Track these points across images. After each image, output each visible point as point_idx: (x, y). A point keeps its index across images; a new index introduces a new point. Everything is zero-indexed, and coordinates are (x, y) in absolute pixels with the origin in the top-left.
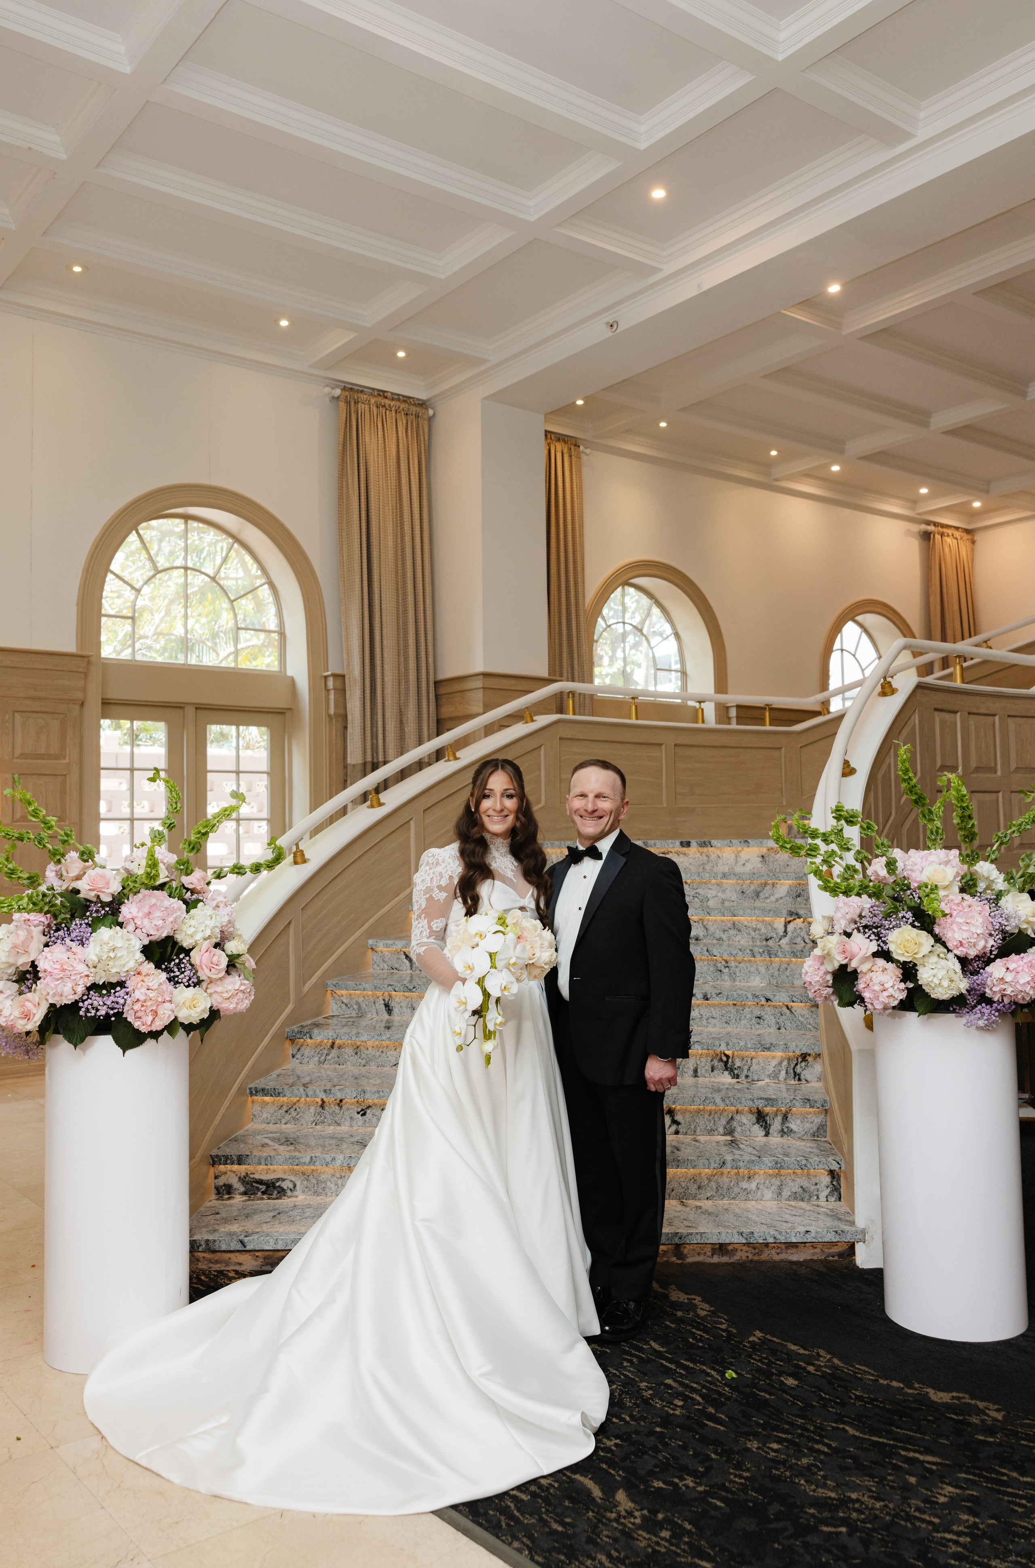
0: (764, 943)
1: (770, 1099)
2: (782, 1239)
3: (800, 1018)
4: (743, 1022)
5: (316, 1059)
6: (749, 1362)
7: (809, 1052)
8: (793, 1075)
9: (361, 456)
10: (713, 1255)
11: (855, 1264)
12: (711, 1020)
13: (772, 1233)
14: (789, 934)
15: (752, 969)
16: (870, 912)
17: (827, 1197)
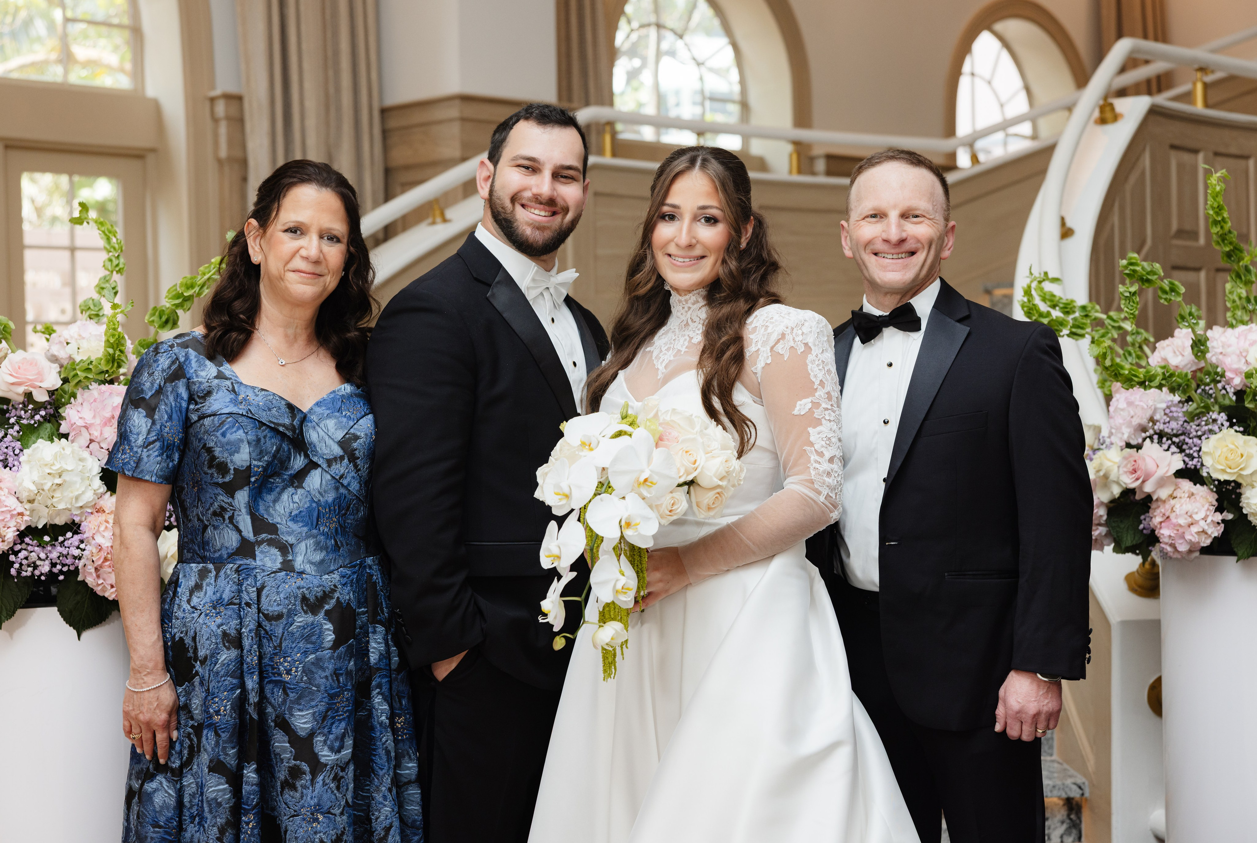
16: (1165, 414)
17: (1062, 837)
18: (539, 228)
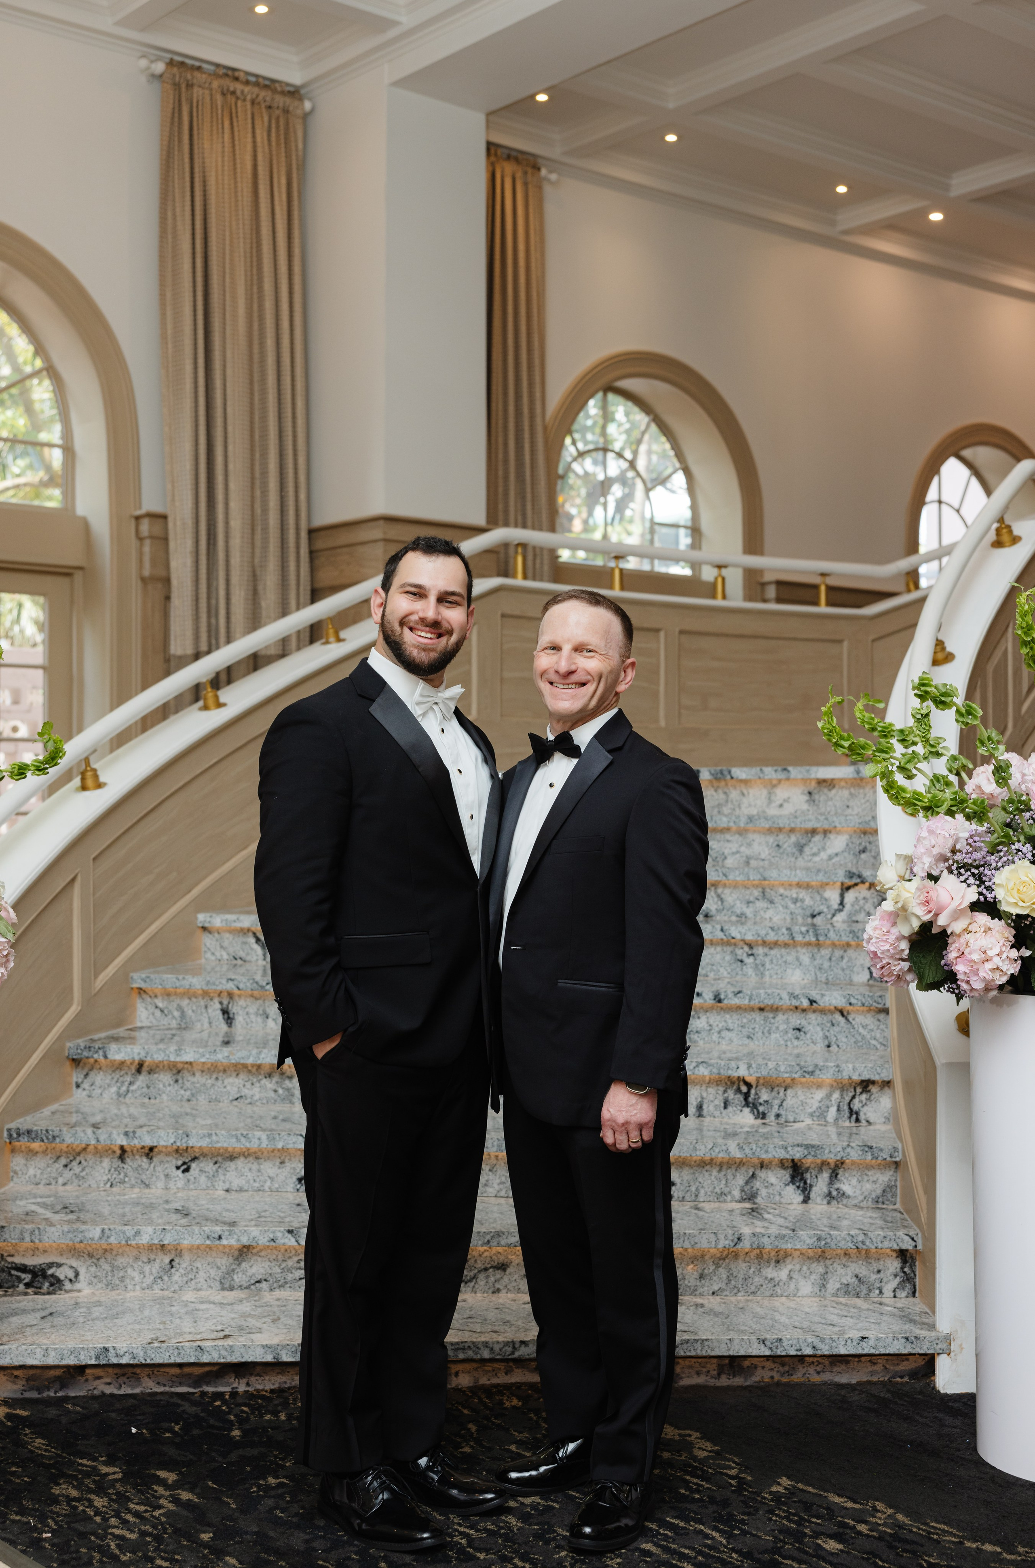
0: (809, 920)
1: (813, 1146)
2: (825, 1350)
3: (861, 1030)
4: (773, 1036)
5: (114, 1089)
6: (770, 1519)
7: (873, 1078)
8: (847, 1114)
9: (197, 170)
10: (719, 1375)
11: (934, 1388)
12: (725, 1033)
13: (810, 1340)
14: (848, 907)
15: (790, 958)
16: (968, 844)
17: (894, 1291)
18: (425, 649)
